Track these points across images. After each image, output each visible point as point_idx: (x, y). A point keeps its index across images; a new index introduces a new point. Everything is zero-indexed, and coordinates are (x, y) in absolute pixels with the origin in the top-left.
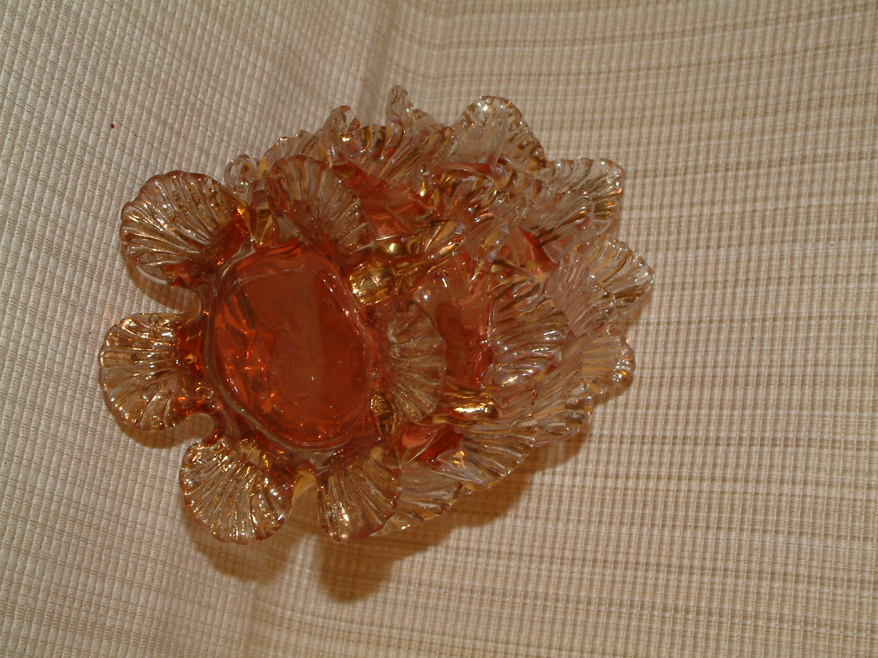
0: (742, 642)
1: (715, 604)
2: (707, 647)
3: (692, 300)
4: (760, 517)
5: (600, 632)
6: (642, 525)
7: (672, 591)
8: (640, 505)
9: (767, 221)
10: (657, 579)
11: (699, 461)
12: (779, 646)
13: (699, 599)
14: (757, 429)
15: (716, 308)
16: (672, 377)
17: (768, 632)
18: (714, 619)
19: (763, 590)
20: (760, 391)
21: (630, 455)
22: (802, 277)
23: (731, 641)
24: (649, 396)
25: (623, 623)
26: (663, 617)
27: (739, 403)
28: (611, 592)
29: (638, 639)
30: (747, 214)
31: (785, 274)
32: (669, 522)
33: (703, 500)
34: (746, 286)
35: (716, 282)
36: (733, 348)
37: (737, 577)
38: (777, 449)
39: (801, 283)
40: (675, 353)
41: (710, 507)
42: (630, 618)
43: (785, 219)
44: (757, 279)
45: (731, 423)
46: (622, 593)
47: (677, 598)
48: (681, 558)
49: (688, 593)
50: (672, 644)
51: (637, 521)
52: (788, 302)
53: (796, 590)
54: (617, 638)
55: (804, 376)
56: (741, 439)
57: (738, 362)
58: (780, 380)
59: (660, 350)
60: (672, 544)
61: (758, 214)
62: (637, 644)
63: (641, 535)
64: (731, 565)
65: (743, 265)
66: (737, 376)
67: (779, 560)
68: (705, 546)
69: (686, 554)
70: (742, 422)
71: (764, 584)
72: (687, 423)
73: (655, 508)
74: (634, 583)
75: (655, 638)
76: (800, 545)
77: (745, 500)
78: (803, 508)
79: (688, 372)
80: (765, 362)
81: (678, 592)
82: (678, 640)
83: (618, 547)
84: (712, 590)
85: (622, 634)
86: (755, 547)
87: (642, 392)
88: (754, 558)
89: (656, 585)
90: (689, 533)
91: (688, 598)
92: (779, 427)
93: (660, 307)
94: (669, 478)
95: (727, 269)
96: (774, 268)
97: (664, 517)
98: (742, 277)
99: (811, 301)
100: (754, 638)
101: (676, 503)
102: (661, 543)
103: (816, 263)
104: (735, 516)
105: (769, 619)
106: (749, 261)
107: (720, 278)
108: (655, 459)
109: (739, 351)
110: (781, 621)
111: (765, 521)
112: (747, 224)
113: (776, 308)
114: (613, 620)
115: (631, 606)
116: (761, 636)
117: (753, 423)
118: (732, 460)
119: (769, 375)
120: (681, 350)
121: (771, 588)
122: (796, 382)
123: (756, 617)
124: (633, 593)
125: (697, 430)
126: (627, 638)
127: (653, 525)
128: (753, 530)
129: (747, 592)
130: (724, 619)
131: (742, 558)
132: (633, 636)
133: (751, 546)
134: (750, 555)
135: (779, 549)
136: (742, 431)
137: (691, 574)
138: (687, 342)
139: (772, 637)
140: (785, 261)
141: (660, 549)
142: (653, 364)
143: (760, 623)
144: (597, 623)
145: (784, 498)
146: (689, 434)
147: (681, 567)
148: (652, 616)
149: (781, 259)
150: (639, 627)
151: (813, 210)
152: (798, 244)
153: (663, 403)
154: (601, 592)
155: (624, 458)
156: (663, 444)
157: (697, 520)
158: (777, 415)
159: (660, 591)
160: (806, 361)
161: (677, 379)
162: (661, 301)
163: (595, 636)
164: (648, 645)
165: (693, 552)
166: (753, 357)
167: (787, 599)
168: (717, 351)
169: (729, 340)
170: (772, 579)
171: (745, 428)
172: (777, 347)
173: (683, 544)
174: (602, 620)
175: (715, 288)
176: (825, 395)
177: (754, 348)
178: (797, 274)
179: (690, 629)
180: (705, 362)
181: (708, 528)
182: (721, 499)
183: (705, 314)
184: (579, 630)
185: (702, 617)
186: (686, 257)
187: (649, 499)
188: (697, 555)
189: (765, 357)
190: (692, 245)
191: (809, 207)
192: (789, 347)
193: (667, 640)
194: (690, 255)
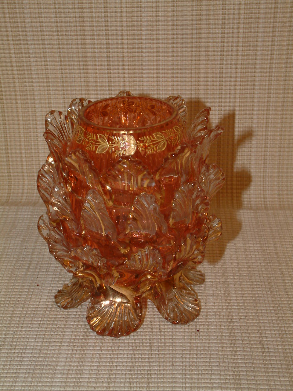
0: (183, 25)
1: (170, 37)
2: (186, 38)
3: (51, 61)
4: (136, 24)
5: (184, 79)
6: (142, 69)
7: (166, 54)
8: (135, 71)
9: (17, 34)
10: (162, 61)
11: (116, 50)
12: (183, 11)
13: (168, 43)
14: (101, 29)
15: (54, 51)
16: (83, 65)
17: (178, 16)
18: (175, 37)
19: (163, 19)
20: (87, 29)
21: (115, 78)
22: (39, 17)
23: (183, 29)
24: (91, 73)
25: (179, 71)
26: (176, 56)
27: (92, 37)
28: (168, 77)
29: (185, 65)
30: (14, 43)
31: (38, 25)
32: (140, 59)
33: (131, 47)
34: (44, 40)
35: (43, 52)
36: (70, 42)
37: (159, 30)
38: (109, 20)
39: (42, 17)
40: (73, 65)
41: (134, 44)
42: (178, 69)
43: (15, 27)
44: (41, 35)
45: (100, 39)
46: (168, 73)
47: (169, 52)
48: (153, 52)
49: (167, 48)
50: (186, 51)
51: (141, 71)
52: (50, 22)
53: (162, 6)
54: (185, 73)
55: (79, 13)
56: (106, 35)
57: (75, 40)
58: (82, 22)
59: (73, 71)
60: (148, 56)
61: (14, 39)
62: (187, 65)
63: (146, 69)
64: (155, 33)
65: (36, 42)
66: (81, 39)
67: (151, 14)
68: (148, 43)
69: (152, 50)
70: (99, 35)
71: (160, 19)
72: (101, 57)
73: (135, 65)
74: (165, 69)
75: (184, 58)
76: (145, 7)
77: (130, 30)
78: (131, 7)
79: (81, 59)
80: (75, 28)
81: (167, 52)
82: (184, 49)
83: (151, 77)
84: (164, 39)
85: (184, 71)
86: (147, 24)
87: (90, 76)
88: (151, 24)
89: (165, 61)
90: (144, 51)
91: (168, 48)
92: (100, 20)
93: (55, 74)
94: (123, 61)
95: (38, 48)
96: (36, 29)
97: (138, 61)
98: (41, 42)
99: (49, 13)
100: (181, 20)
101: (133, 57)
102: (148, 61)
103: (33, 13)
104: (136, 33)
105: (174, 16)
106: (34, 40)
107: (42, 51)
108: (116, 67)
109: (71, 40)
110: (174, 11)
111: (137, 21)
112: (18, 42)
113: (53, 27)
114: (179, 75)
115: (173, 69)
116: (180, 18)
117: (100, 31)
118: (115, 37)
119: (80, 26)
120: (72, 63)
121: (162, 16)
122: (82, 15)
123: (173, 21)
124: (168, 69)
125: (104, 52)
126: (185, 69)
127: (142, 65)
128: (141, 26)
129: (164, 25)
130: (175, 33)
131: (151, 29)
132: (184, 67)
133: (147, 26)
134: (150, 26)
135: (147, 15)
136: (103, 35)
137: (159, 48)
138: (69, 61)
139: (180, 14)
140: (33, 25)
141: (151, 61)
142: (78, 73)
143: (175, 19)
144: (180, 81)
145: (128, 15)
146: (106, 55)
147: (157, 52)
148: (176, 61)
149: (32, 27)
150: (181, 65)
151: (11, 16)
152: (26, 20)
153: (94, 67)
154: (169, 81)
155: (117, 80)
156: (110, 65)
157: (139, 48)
158: (96, 21)
159: (166, 59)
160: (73, 12)
161: (84, 63)
162: (53, 73)
163: (185, 81)
164: (187, 69)
165: (151, 48)
166: (73, 33)
167: (165, 10)
168: (72, 48)
169: (67, 44)
170: (159, 16)
171: (101, 33)
172: (68, 24)
173: (148, 52)
174: (179, 79)
175: (46, 52)
176: (86, 3)
177: (69, 34)
178: (38, 20)
179: (179, 45)
180: (76, 53)
181: (141, 43)
182: (130, 39)
183: (57, 55)
184: (184, 88)
185: (175, 42)
186: (34, 66)
187: (132, 68)
188: (152, 46)
189: (73, 29)
190: (29, 64)
191: (9, 17)
192: (68, 19)
193: (184, 54)
194: (33, 64)
